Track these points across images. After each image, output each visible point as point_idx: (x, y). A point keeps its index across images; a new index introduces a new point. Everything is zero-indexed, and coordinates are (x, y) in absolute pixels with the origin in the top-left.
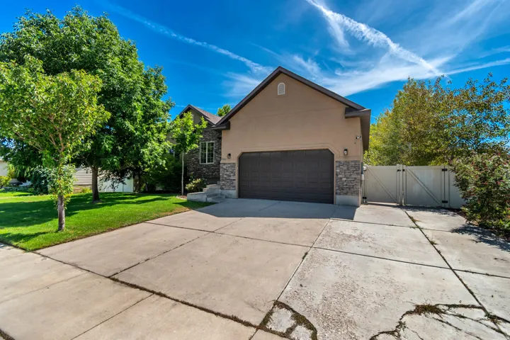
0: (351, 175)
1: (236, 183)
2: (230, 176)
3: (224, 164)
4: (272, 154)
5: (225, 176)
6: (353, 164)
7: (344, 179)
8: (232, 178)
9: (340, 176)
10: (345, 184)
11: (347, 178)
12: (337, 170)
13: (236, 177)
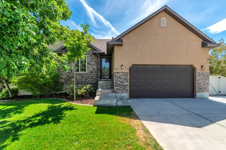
0: (205, 81)
1: (128, 88)
2: (123, 82)
3: (118, 73)
4: (155, 67)
5: (119, 83)
6: (206, 74)
7: (202, 83)
8: (125, 84)
9: (199, 81)
10: (202, 86)
11: (203, 83)
12: (198, 78)
13: (128, 83)
